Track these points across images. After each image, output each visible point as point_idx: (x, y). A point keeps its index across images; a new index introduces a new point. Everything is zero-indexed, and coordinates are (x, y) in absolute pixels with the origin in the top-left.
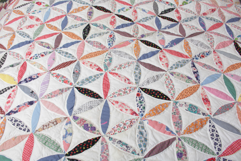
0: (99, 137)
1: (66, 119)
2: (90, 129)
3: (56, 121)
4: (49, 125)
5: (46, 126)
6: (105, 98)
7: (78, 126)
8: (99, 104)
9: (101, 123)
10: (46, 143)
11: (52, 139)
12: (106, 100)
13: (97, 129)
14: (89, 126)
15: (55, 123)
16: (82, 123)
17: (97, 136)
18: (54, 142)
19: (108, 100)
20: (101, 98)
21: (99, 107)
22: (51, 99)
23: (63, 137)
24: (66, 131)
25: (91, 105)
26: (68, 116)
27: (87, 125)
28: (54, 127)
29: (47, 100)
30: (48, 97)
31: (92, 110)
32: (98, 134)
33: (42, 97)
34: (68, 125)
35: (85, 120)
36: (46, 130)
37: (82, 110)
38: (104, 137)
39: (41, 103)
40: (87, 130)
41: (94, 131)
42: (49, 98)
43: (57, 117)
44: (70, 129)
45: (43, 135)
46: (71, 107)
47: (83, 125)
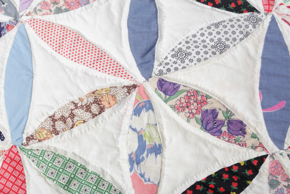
0: (261, 160)
1: (134, 93)
2: (224, 129)
3: (97, 102)
4: (72, 116)
5: (63, 119)
6: (269, 11)
7: (180, 118)
8: (247, 34)
9: (263, 107)
10: (69, 182)
11: (90, 169)
12: (273, 19)
13: (249, 130)
14: (221, 117)
15: (95, 109)
16: (194, 106)
17: (253, 154)
18: (100, 180)
19: (279, 19)
20: (252, 9)
21: (248, 43)
22: (65, 14)
23: (131, 161)
24: (140, 138)
25: (219, 39)
26: (140, 79)
27: (214, 113)
28: (91, 122)
29: (52, 18)
30: (53, 9)
31: (227, 56)
32: (254, 148)
33: (30, 9)
34: (144, 114)
35: (202, 96)
36: (66, 134)
37: (189, 57)
38: (278, 157)
39: (31, 32)
40: (213, 134)
41: (241, 138)
42: (59, 11)
43: (98, 85)
44: (153, 129)
45: (56, 156)
46: (145, 46)
47: (199, 116)
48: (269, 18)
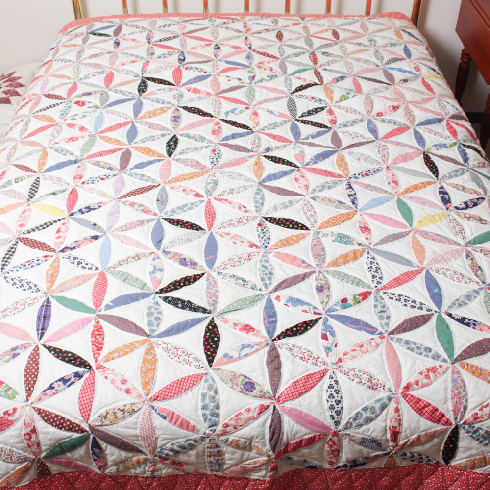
0: (203, 274)
1: (153, 255)
2: (189, 263)
3: (137, 256)
4: (127, 260)
5: (124, 261)
6: (210, 230)
7: (171, 262)
8: (200, 237)
9: (205, 257)
10: (125, 279)
11: (134, 276)
12: (211, 232)
13: (199, 265)
14: (187, 260)
15: (136, 258)
16: (176, 257)
17: (200, 273)
18: (137, 279)
19: (214, 233)
20: (203, 229)
21: (200, 239)
22: (125, 231)
23: (150, 273)
24: (155, 266)
25: (188, 238)
26: (155, 250)
27: (185, 259)
28: (135, 262)
29: (120, 233)
30: (121, 230)
31: (191, 243)
32: (201, 270)
33: (111, 230)
34: (157, 260)
35: (180, 254)
36: (125, 265)
37: (176, 243)
38: (210, 272)
39: (111, 238)
40: (184, 266)
41: (195, 266)
42: (123, 230)
43: (138, 252)
44: (160, 265)
45: (120, 272)
46: (158, 239)
47: (179, 260)
48: (210, 232)
